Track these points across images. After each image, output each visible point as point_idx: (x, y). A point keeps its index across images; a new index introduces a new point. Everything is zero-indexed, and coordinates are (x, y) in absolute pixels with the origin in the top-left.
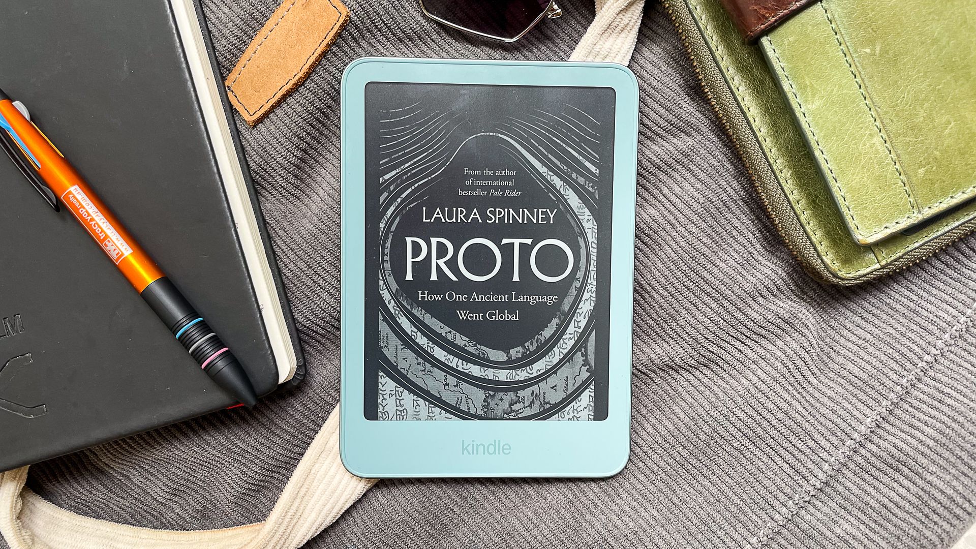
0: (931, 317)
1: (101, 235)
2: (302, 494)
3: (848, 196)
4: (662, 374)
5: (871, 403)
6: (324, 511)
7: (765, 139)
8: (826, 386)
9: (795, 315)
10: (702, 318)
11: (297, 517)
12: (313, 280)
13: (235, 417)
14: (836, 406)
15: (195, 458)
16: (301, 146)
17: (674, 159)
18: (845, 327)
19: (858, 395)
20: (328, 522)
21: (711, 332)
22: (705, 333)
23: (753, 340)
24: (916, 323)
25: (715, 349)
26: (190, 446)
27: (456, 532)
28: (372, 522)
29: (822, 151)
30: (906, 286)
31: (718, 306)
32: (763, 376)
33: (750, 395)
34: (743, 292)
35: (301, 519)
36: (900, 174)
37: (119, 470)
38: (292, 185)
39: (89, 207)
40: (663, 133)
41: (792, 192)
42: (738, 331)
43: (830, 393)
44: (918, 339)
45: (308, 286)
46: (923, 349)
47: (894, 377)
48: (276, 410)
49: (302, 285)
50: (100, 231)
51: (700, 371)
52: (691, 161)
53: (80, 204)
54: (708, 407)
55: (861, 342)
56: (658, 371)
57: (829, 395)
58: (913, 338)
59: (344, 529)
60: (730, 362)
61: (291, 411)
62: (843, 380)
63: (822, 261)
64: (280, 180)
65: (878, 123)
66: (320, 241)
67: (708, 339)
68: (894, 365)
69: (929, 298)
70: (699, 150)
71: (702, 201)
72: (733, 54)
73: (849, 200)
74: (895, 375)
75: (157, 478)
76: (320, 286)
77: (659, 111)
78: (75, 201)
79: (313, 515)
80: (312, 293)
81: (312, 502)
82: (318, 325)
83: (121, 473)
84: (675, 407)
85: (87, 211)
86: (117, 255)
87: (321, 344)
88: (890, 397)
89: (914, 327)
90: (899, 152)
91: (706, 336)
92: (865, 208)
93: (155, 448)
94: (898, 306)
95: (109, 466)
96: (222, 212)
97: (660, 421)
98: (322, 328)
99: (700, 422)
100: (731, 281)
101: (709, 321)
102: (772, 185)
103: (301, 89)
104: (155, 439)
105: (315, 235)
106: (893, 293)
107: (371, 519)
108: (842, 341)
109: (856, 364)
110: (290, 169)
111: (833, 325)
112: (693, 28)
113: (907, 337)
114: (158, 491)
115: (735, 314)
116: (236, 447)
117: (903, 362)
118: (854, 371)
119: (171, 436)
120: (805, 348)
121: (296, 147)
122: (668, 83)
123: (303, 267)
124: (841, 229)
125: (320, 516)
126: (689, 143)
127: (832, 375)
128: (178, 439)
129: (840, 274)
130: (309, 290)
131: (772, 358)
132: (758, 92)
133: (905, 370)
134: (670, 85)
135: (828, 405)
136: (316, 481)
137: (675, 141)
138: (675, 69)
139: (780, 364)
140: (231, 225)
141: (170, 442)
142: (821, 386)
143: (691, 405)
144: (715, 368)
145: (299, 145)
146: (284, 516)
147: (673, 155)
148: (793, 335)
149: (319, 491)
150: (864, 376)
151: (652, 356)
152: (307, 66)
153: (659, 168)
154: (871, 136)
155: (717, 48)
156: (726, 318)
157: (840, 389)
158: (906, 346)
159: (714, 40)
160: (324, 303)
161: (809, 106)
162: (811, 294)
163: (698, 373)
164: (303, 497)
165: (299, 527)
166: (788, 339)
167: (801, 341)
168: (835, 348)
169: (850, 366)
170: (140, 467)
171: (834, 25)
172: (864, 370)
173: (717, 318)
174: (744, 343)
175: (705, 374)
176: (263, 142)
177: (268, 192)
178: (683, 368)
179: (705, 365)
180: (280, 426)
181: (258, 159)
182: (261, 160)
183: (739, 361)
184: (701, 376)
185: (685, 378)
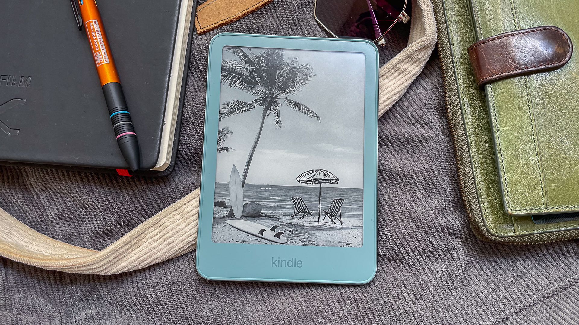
0: (534, 281)
1: (97, 48)
2: (133, 243)
3: (509, 184)
5: (484, 317)
6: (141, 258)
7: (472, 142)
8: (461, 298)
9: (456, 250)
10: (404, 231)
11: (124, 255)
14: (463, 310)
15: (82, 199)
17: (418, 139)
18: (483, 269)
19: (478, 310)
20: (140, 266)
21: (406, 241)
22: (402, 240)
23: (427, 256)
24: (524, 281)
25: (404, 253)
26: (82, 190)
27: (211, 303)
28: (165, 277)
29: (502, 155)
30: (524, 260)
31: (416, 227)
32: (426, 279)
33: (416, 288)
34: (432, 224)
35: (126, 257)
36: (541, 182)
37: (36, 190)
39: (98, 33)
40: (416, 124)
41: (478, 176)
42: (422, 247)
43: (462, 302)
44: (522, 290)
45: (190, 128)
46: (524, 297)
47: (503, 307)
48: (140, 188)
49: (187, 126)
50: (98, 46)
52: (427, 144)
53: (94, 29)
55: (489, 281)
57: (461, 303)
58: (520, 288)
59: (146, 276)
61: (148, 192)
62: (472, 298)
63: (483, 220)
65: (537, 150)
67: (402, 245)
68: (504, 300)
69: (536, 271)
70: (434, 139)
71: (426, 167)
72: (468, 92)
73: (509, 187)
74: (503, 305)
75: (55, 203)
76: (196, 130)
77: (418, 112)
78: (92, 27)
79: (134, 258)
81: (137, 250)
82: (185, 152)
83: (36, 192)
85: (95, 34)
86: (100, 61)
87: (182, 165)
88: (496, 317)
89: (523, 283)
90: (544, 170)
91: (403, 242)
92: (517, 194)
93: (62, 183)
94: (517, 269)
95: (32, 186)
96: (166, 64)
98: (187, 156)
100: (428, 216)
101: (408, 234)
102: (468, 168)
103: (233, 25)
104: (65, 177)
106: (516, 261)
107: (165, 275)
108: (479, 277)
109: (483, 291)
111: (476, 266)
112: (452, 71)
113: (517, 287)
114: (51, 212)
115: (423, 235)
116: (108, 201)
117: (510, 300)
118: (480, 295)
119: (74, 180)
120: (454, 271)
122: (428, 99)
124: (499, 206)
125: (137, 261)
126: (430, 133)
127: (466, 293)
128: (78, 182)
129: (491, 231)
131: (434, 270)
132: (476, 117)
133: (510, 305)
134: (429, 101)
135: (459, 308)
136: (145, 239)
137: (422, 130)
138: (435, 93)
139: (438, 275)
140: (168, 72)
141: (72, 183)
142: (458, 298)
144: (400, 264)
146: (117, 250)
147: (418, 137)
148: (451, 261)
149: (144, 245)
150: (485, 300)
152: (241, 14)
153: (407, 142)
154: (532, 156)
155: (461, 86)
156: (418, 236)
157: (468, 303)
158: (514, 291)
159: (461, 81)
160: (194, 141)
161: (502, 128)
162: (470, 243)
163: (389, 264)
164: (133, 245)
165: (122, 261)
166: (447, 262)
167: (454, 267)
168: (473, 279)
169: (479, 292)
170: (49, 192)
171: (528, 91)
172: (486, 297)
173: (412, 234)
174: (421, 256)
175: (392, 266)
176: (201, 43)
177: (191, 71)
178: (382, 258)
179: (395, 260)
180: (138, 199)
181: (194, 51)
182: (195, 52)
183: (415, 265)
184: (390, 267)
185: (380, 264)
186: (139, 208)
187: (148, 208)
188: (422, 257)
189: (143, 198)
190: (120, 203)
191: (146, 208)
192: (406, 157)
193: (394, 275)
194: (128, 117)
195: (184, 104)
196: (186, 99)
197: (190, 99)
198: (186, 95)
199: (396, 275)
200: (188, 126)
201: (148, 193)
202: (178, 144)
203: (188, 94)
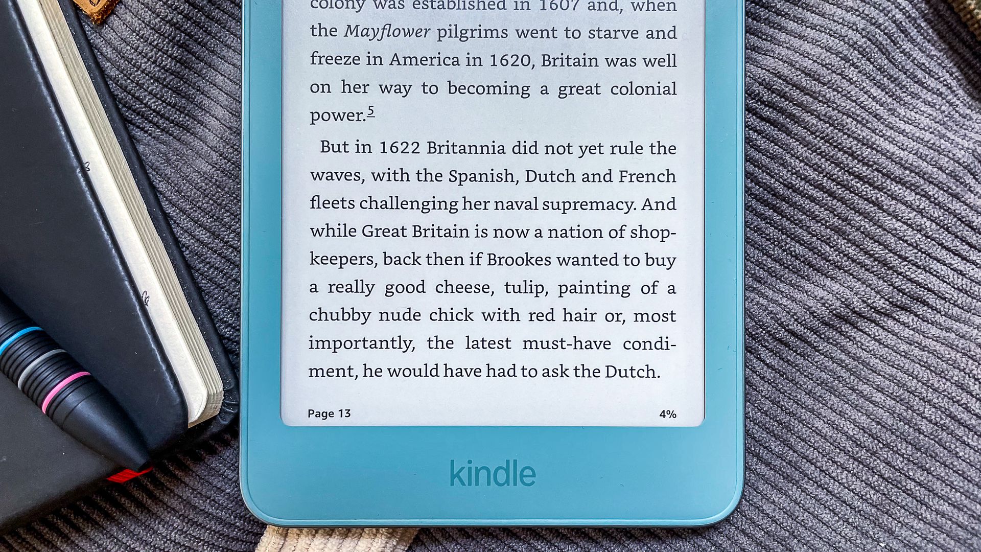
4: (831, 333)
12: (224, 257)
13: (127, 503)
16: (177, 39)
22: (899, 249)
25: (921, 277)
38: (173, 107)
45: (217, 268)
51: (894, 319)
54: (925, 374)
56: (823, 329)
60: (947, 295)
64: (152, 102)
66: (226, 189)
67: (905, 259)
80: (226, 280)
84: (862, 387)
96: (56, 142)
97: (841, 414)
99: (916, 403)
101: (905, 227)
105: (216, 181)
110: (165, 79)
115: (950, 206)
121: (171, 41)
123: (204, 236)
130: (221, 275)
143: (892, 378)
144: (921, 310)
145: (174, 38)
151: (811, 303)
163: (890, 323)
173: (919, 220)
175: (904, 324)
176: (116, 43)
177: (138, 127)
178: (864, 317)
179: (903, 308)
180: (203, 510)
181: (113, 73)
182: (117, 72)
183: (961, 291)
184: (897, 328)
185: (869, 335)
186: (219, 528)
187: (241, 517)
188: (968, 261)
189: (213, 500)
190: (165, 543)
191: (235, 518)
192: (789, 33)
193: (920, 344)
194: (42, 341)
195: (166, 216)
196: (165, 204)
197: (174, 197)
198: (161, 193)
199: (928, 342)
200: (211, 267)
201: (216, 482)
202: (214, 325)
203: (162, 186)
